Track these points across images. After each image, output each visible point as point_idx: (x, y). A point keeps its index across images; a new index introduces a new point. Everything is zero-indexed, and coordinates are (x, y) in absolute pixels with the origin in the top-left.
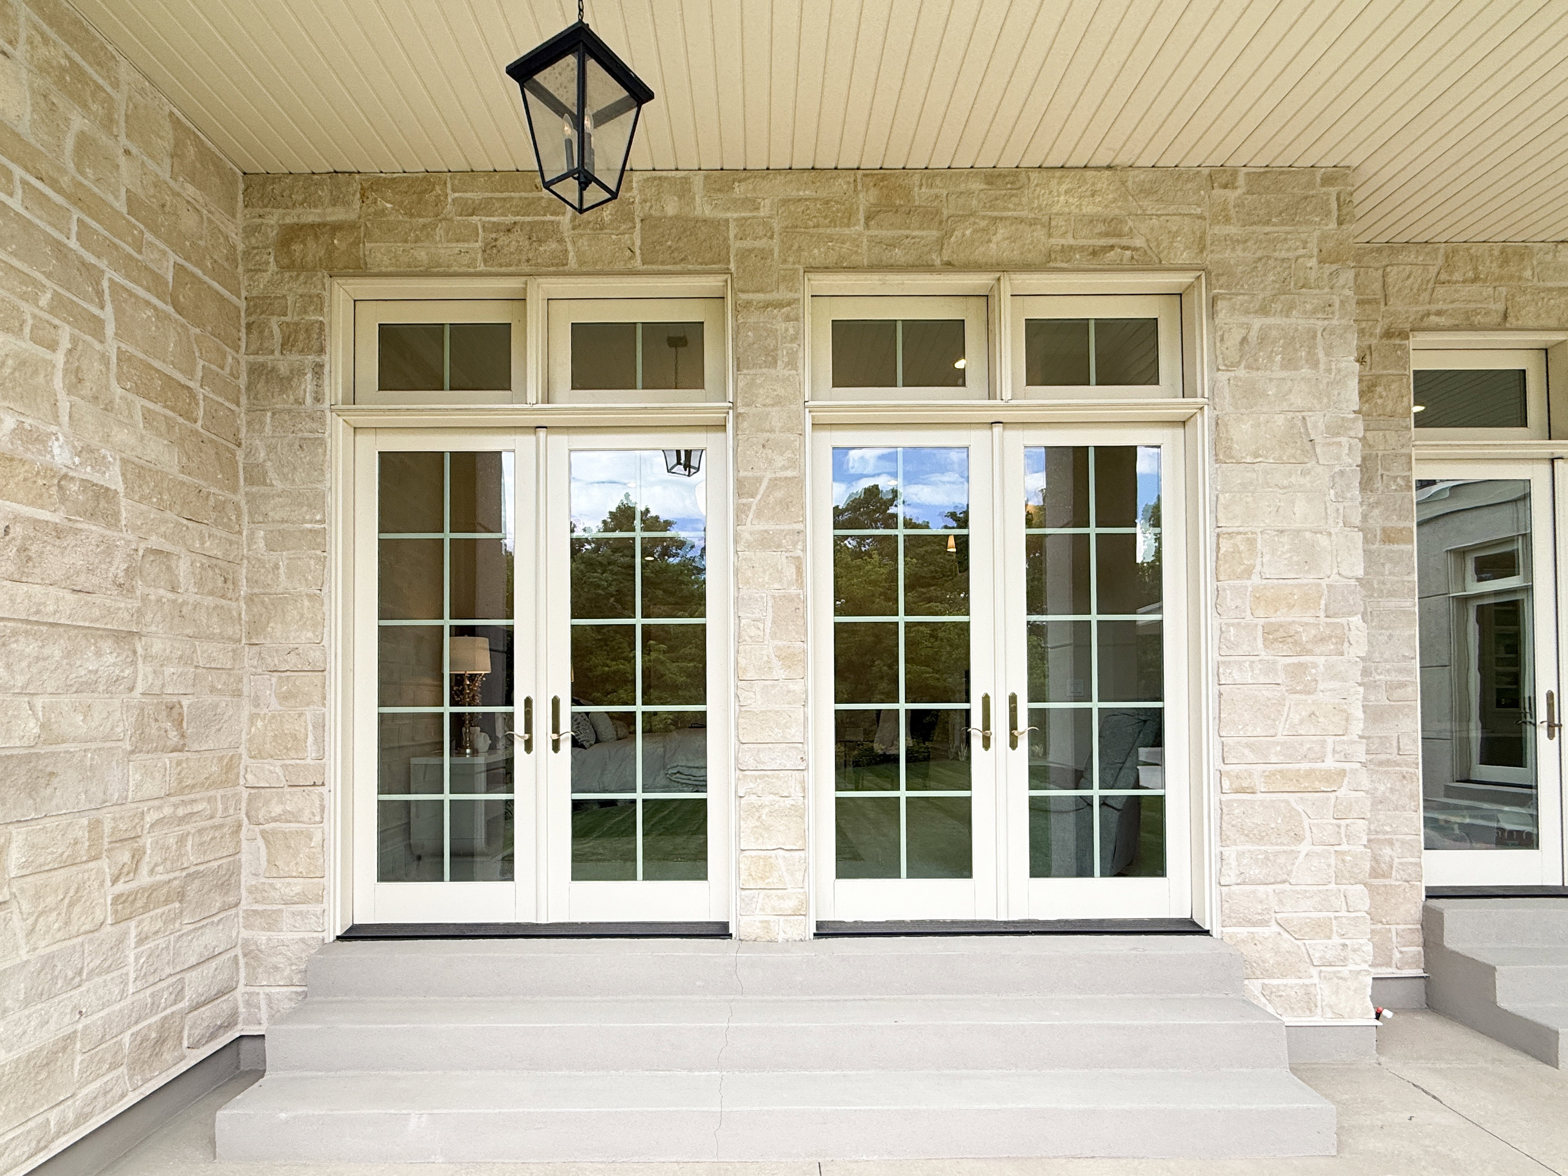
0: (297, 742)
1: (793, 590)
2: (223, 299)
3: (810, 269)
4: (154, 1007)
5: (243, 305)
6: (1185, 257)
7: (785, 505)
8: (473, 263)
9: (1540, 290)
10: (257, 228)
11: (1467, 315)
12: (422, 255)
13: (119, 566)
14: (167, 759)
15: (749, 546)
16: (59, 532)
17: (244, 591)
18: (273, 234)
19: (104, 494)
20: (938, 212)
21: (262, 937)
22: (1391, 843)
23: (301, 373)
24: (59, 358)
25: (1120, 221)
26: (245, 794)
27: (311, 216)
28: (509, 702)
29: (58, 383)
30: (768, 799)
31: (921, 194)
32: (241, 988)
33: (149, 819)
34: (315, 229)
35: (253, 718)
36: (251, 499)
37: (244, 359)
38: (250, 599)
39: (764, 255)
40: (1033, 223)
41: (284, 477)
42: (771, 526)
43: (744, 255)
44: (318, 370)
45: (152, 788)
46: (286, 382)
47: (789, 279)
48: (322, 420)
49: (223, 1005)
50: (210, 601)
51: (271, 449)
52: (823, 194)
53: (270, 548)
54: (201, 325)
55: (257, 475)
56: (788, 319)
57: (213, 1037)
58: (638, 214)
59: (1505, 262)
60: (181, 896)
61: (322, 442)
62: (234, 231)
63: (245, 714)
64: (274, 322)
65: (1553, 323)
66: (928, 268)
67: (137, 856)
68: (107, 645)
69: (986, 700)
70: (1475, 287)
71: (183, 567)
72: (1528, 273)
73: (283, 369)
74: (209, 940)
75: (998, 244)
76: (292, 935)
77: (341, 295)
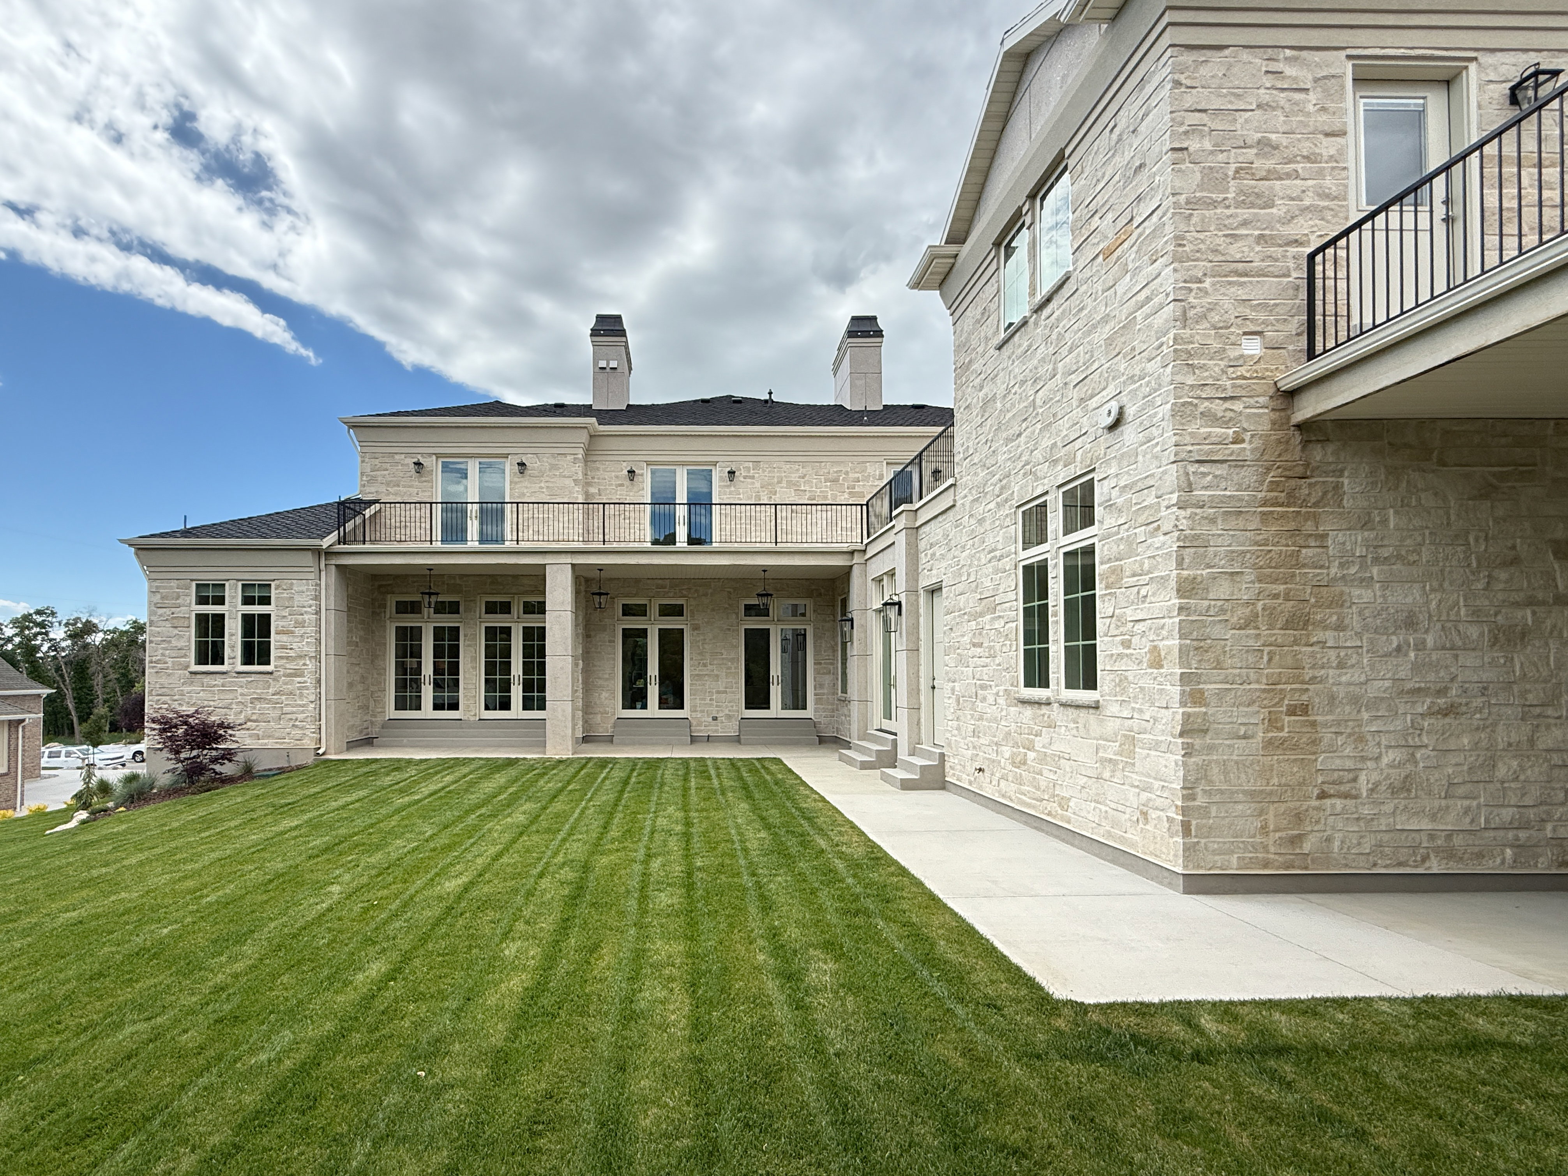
0: (380, 683)
1: (474, 655)
2: (368, 601)
3: (481, 592)
4: (361, 726)
5: (372, 600)
7: (473, 638)
9: (644, 588)
10: (374, 585)
11: (628, 593)
12: (405, 590)
13: (359, 653)
14: (363, 685)
15: (466, 646)
16: (354, 650)
17: (371, 654)
18: (376, 586)
20: (503, 583)
21: (375, 719)
22: (608, 707)
23: (381, 612)
26: (370, 692)
27: (384, 583)
28: (421, 676)
29: (354, 628)
30: (469, 694)
31: (500, 580)
32: (370, 728)
33: (361, 694)
34: (385, 585)
35: (375, 678)
36: (375, 638)
37: (372, 611)
38: (372, 656)
39: (470, 591)
40: (521, 585)
41: (380, 633)
42: (470, 642)
43: (466, 591)
44: (384, 611)
45: (361, 689)
46: (379, 614)
47: (476, 595)
48: (385, 622)
49: (367, 730)
50: (368, 657)
51: (377, 627)
52: (481, 580)
53: (376, 646)
56: (476, 604)
57: (367, 735)
58: (446, 582)
59: (635, 583)
60: (362, 709)
61: (385, 626)
62: (370, 588)
63: (373, 678)
64: (376, 603)
65: (647, 596)
66: (504, 592)
67: (360, 700)
68: (358, 666)
69: (514, 676)
71: (365, 652)
72: (641, 585)
73: (378, 612)
74: (366, 718)
75: (513, 591)
76: (379, 719)
77: (389, 596)
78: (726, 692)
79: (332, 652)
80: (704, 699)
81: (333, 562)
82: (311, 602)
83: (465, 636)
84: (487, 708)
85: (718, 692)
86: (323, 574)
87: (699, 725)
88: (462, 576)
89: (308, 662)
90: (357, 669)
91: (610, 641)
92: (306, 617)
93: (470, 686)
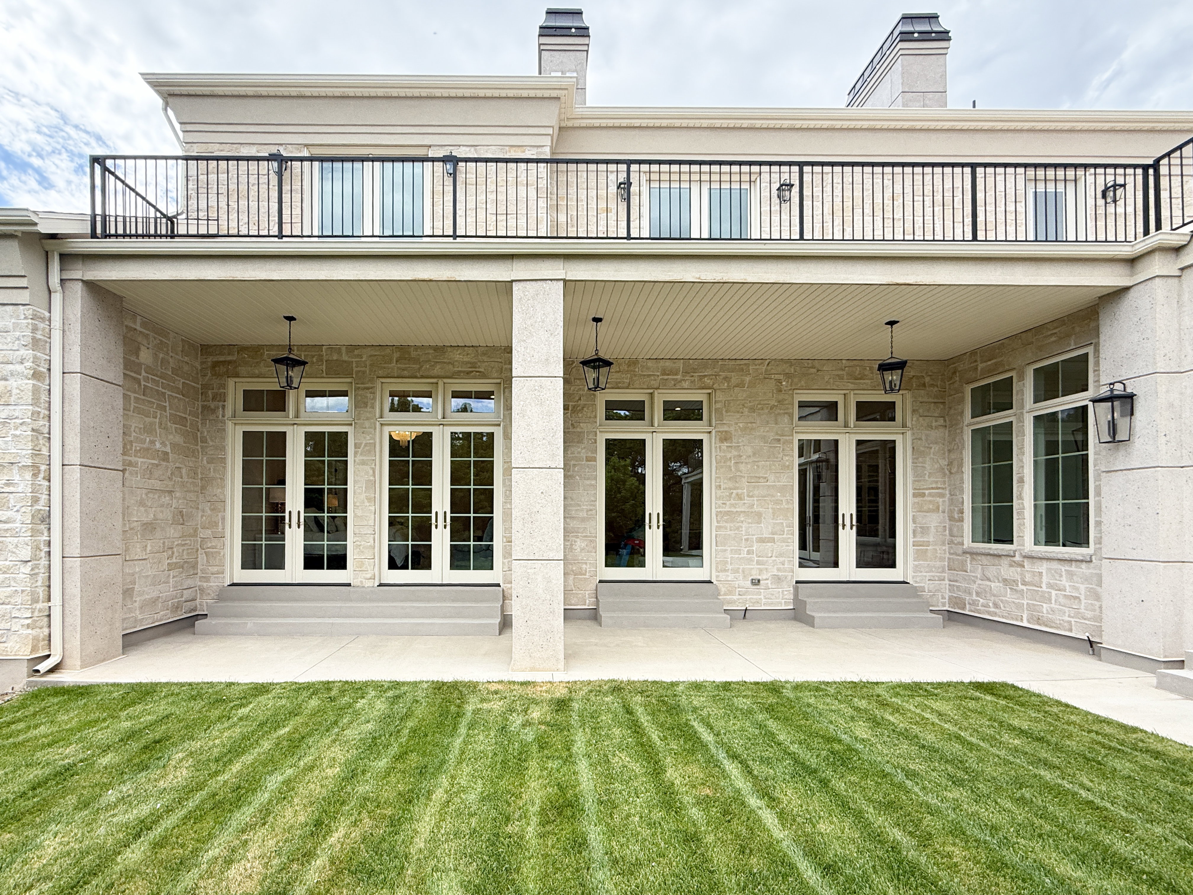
0: (216, 524)
1: (372, 478)
2: (194, 387)
3: (378, 377)
4: (176, 598)
5: (200, 386)
6: (495, 375)
7: (369, 451)
8: (272, 374)
9: (641, 375)
10: (205, 362)
11: (617, 383)
12: (257, 372)
13: (169, 472)
14: (180, 527)
15: (358, 464)
16: (157, 465)
17: (200, 476)
18: (209, 364)
19: (166, 453)
20: (419, 359)
21: (205, 584)
22: (586, 563)
23: (218, 408)
24: (157, 420)
25: (476, 363)
26: (199, 540)
27: (222, 359)
28: (284, 512)
29: (157, 427)
30: (363, 543)
31: (414, 354)
32: (198, 600)
33: (176, 543)
34: (224, 363)
35: (202, 516)
36: (202, 447)
37: (200, 403)
38: (202, 479)
39: (364, 372)
40: (449, 363)
41: (212, 441)
42: (365, 458)
43: (357, 372)
44: (224, 406)
45: (176, 535)
46: (214, 411)
47: (372, 380)
48: (225, 423)
49: (193, 604)
50: (190, 480)
51: (208, 432)
52: (383, 353)
53: (208, 463)
54: (188, 397)
55: (204, 440)
56: (371, 393)
57: (190, 612)
58: (325, 358)
59: (629, 366)
60: (182, 567)
61: (224, 430)
62: (198, 365)
63: (200, 515)
64: (210, 392)
65: (645, 387)
66: (416, 377)
67: (173, 553)
68: (167, 494)
69: (437, 513)
70: (619, 374)
71: (184, 471)
72: (637, 370)
73: (212, 407)
74: (189, 582)
75: (437, 370)
76: (214, 584)
77: (231, 382)
78: (773, 540)
79: (74, 458)
80: (739, 552)
81: (77, 274)
82: (23, 352)
83: (357, 446)
84: (392, 565)
85: (761, 540)
86: (57, 298)
87: (730, 592)
88: (352, 348)
89: (17, 478)
90: (166, 499)
91: (588, 459)
92: (13, 383)
93: (364, 531)
